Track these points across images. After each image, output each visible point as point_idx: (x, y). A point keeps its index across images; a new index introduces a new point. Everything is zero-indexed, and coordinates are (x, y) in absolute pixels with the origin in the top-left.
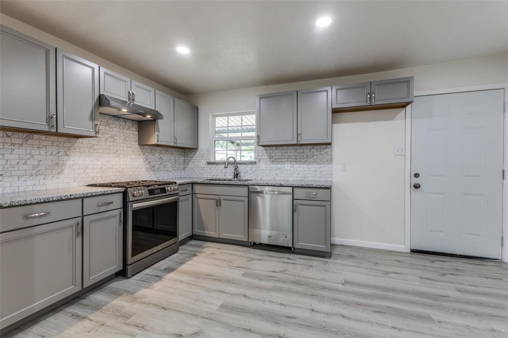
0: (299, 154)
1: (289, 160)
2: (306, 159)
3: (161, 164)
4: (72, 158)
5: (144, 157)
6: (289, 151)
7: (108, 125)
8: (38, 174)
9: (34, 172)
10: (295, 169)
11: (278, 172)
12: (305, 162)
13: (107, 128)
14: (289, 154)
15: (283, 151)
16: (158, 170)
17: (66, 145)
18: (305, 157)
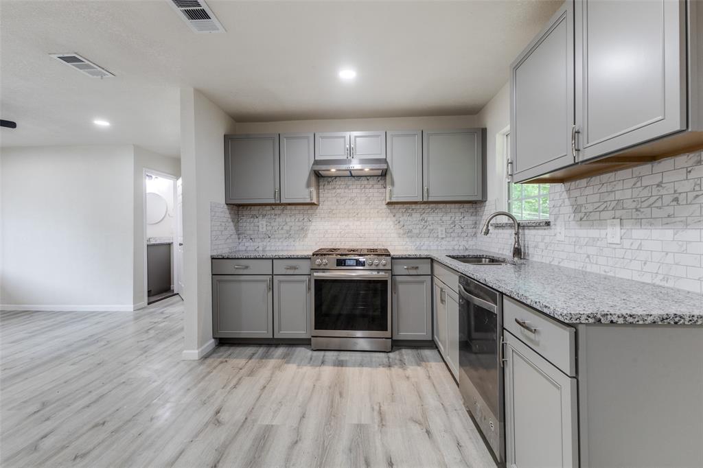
0: (646, 193)
1: (618, 213)
2: (670, 210)
3: (425, 227)
4: (313, 224)
5: (394, 219)
6: (619, 186)
7: (347, 187)
8: (290, 237)
9: (287, 235)
10: (635, 246)
11: (592, 250)
12: (669, 221)
13: (346, 190)
14: (618, 195)
15: (604, 189)
16: (418, 235)
17: (309, 212)
18: (667, 199)
